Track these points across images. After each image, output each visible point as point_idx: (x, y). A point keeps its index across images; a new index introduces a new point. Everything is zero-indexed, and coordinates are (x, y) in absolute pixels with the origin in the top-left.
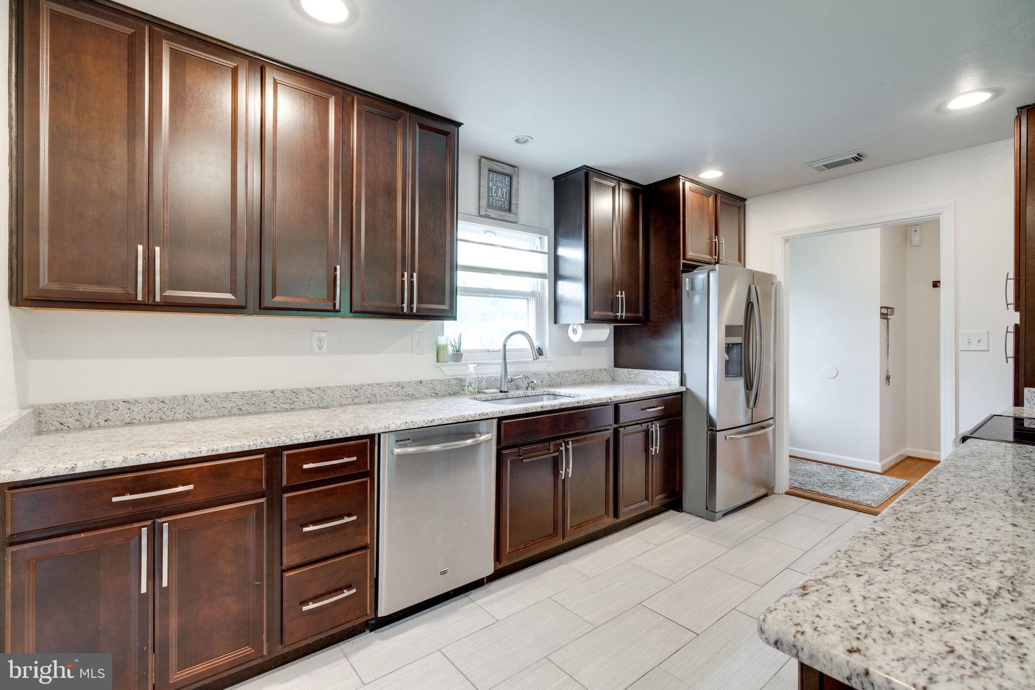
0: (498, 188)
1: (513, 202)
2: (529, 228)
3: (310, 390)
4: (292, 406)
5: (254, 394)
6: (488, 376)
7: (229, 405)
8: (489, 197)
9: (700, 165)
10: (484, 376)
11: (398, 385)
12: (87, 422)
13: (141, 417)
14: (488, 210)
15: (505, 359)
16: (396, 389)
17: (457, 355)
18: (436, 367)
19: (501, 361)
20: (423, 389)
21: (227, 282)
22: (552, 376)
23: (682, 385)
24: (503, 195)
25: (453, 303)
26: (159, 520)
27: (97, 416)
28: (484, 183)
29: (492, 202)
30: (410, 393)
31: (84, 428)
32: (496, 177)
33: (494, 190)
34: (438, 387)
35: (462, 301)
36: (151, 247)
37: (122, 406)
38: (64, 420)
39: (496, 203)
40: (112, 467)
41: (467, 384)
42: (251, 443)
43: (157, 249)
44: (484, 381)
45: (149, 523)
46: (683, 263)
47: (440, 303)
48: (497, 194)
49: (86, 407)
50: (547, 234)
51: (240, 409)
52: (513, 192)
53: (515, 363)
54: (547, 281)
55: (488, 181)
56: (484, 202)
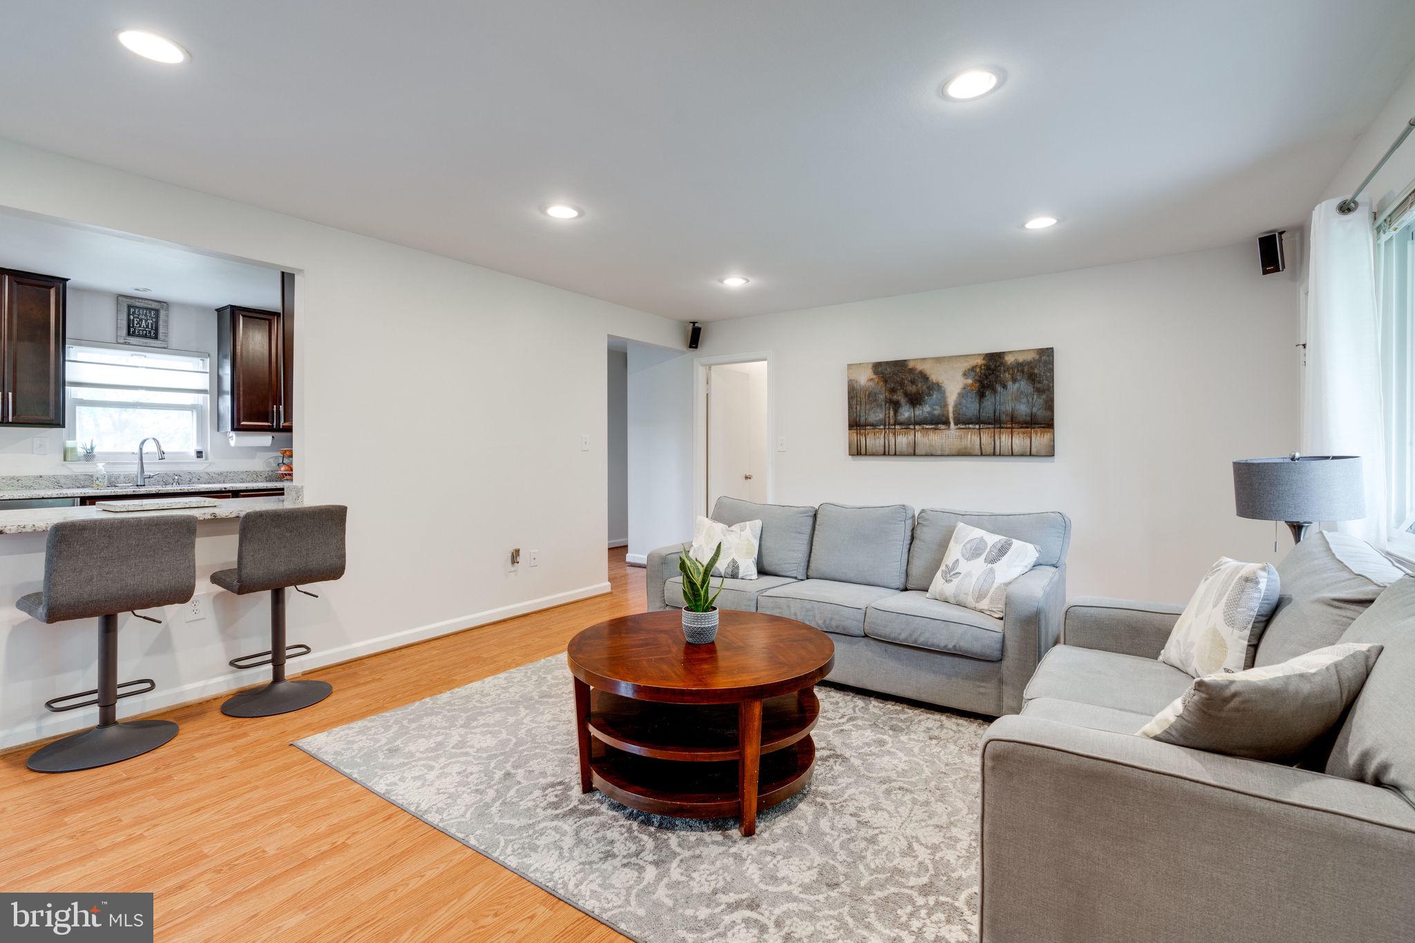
0: (141, 320)
1: (161, 331)
2: (183, 352)
8: (129, 327)
10: (120, 474)
14: (128, 338)
15: (141, 460)
17: (89, 456)
18: (62, 465)
19: (138, 461)
20: (44, 483)
22: (213, 475)
24: (147, 327)
25: (59, 415)
28: (123, 317)
29: (134, 331)
32: (139, 311)
33: (136, 322)
34: (62, 481)
39: (138, 332)
41: (96, 479)
44: (122, 477)
47: (43, 415)
48: (140, 325)
50: (209, 356)
52: (161, 323)
54: (208, 395)
55: (129, 315)
56: (125, 331)
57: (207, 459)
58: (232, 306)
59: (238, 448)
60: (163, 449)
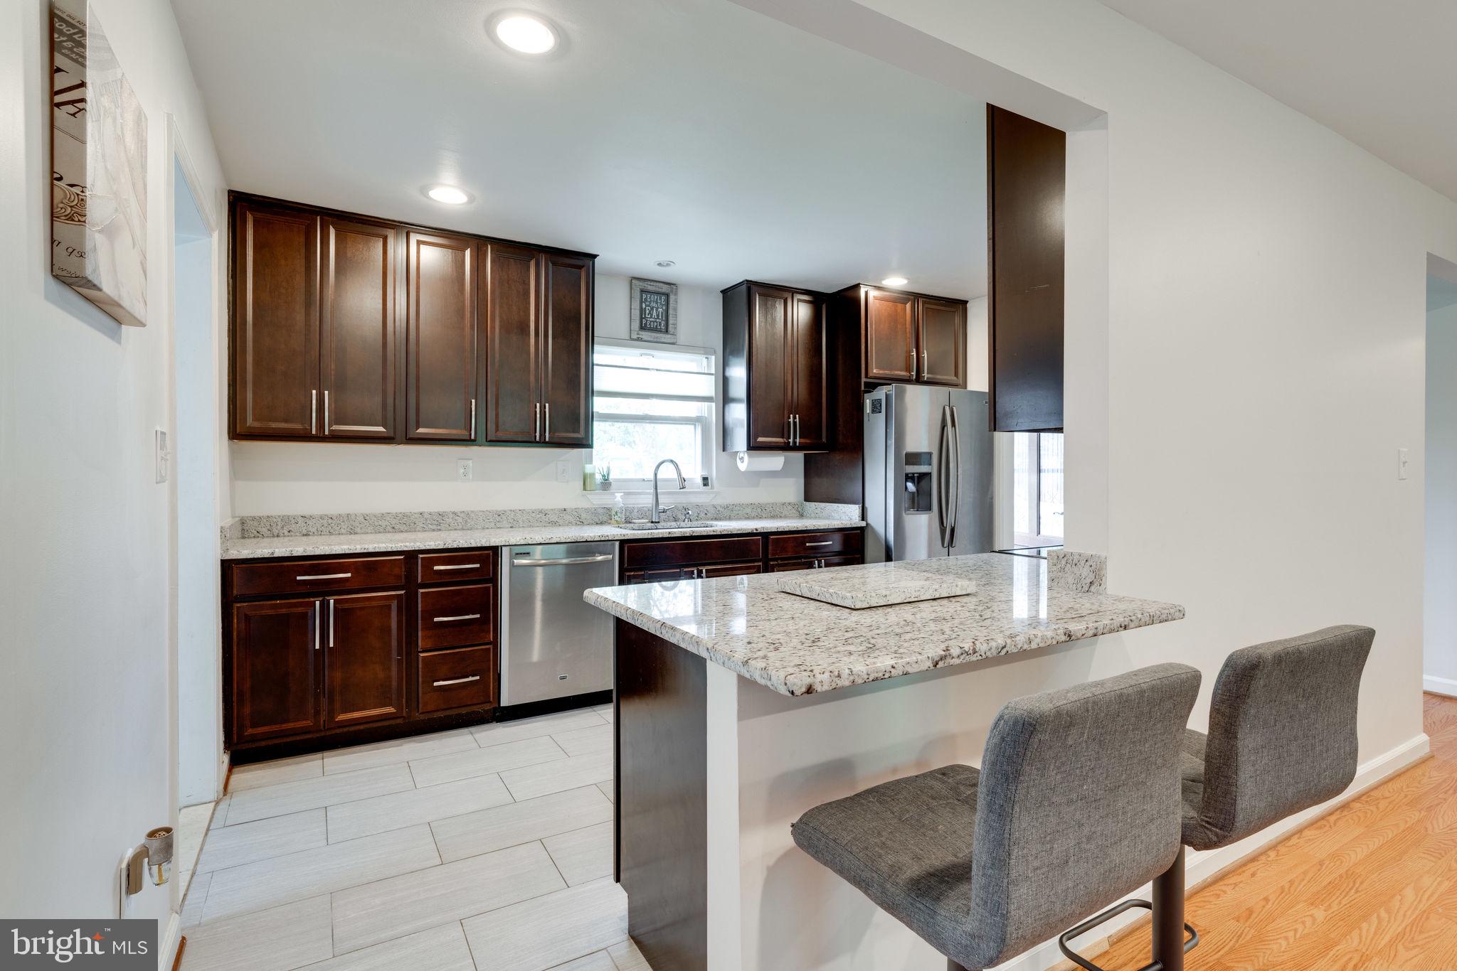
0: (652, 309)
1: (671, 322)
2: (690, 348)
3: (454, 513)
4: (439, 528)
5: (405, 515)
6: (640, 506)
7: (384, 523)
8: (641, 319)
9: (885, 270)
10: (636, 506)
11: (541, 512)
12: (276, 532)
13: (314, 530)
14: (641, 333)
15: (656, 488)
16: (539, 516)
17: (606, 484)
18: (583, 495)
19: (652, 491)
20: (568, 517)
21: (379, 417)
22: (719, 508)
23: (863, 519)
24: (658, 315)
25: (588, 431)
26: (328, 598)
27: (282, 527)
28: (636, 305)
29: (646, 324)
30: (553, 520)
31: (274, 536)
32: (650, 298)
33: (647, 312)
34: (584, 515)
35: (598, 428)
36: (322, 391)
37: (301, 520)
38: (259, 529)
39: (650, 324)
40: (297, 555)
41: (613, 513)
42: (394, 546)
43: (326, 392)
44: (636, 510)
45: (321, 599)
46: (865, 382)
47: (574, 432)
48: (652, 315)
49: (275, 520)
50: (715, 353)
51: (393, 528)
52: (671, 311)
53: (669, 493)
54: (714, 404)
55: (641, 302)
56: (636, 325)
57: (712, 488)
58: (747, 281)
59: (747, 474)
60: (684, 475)
